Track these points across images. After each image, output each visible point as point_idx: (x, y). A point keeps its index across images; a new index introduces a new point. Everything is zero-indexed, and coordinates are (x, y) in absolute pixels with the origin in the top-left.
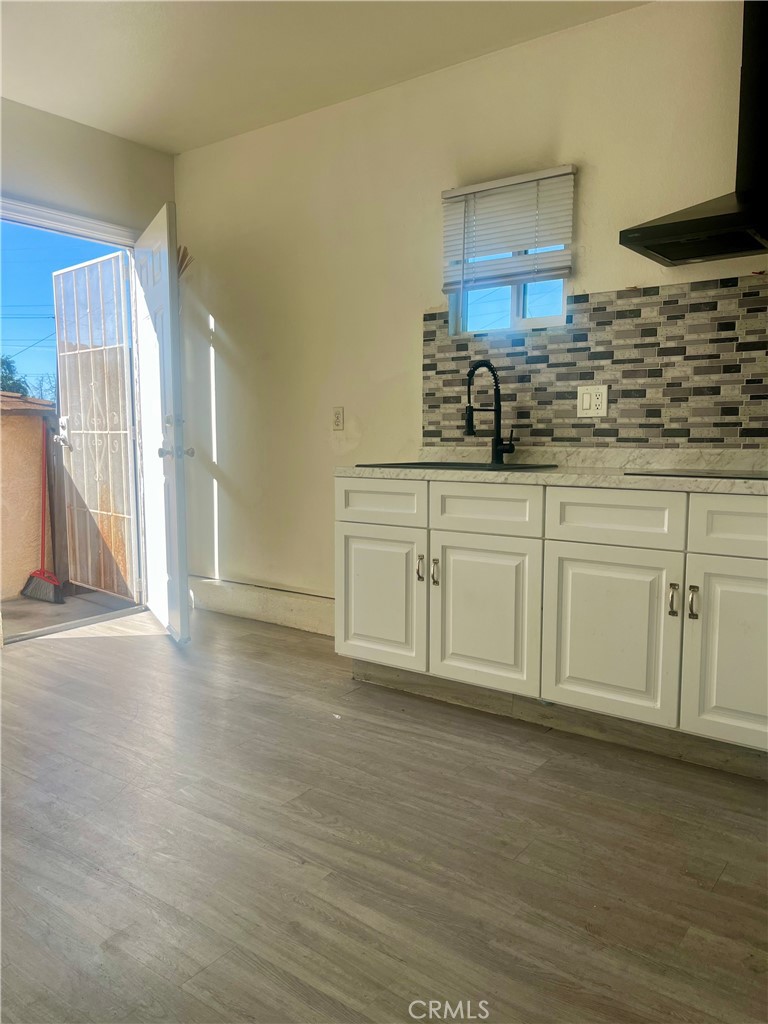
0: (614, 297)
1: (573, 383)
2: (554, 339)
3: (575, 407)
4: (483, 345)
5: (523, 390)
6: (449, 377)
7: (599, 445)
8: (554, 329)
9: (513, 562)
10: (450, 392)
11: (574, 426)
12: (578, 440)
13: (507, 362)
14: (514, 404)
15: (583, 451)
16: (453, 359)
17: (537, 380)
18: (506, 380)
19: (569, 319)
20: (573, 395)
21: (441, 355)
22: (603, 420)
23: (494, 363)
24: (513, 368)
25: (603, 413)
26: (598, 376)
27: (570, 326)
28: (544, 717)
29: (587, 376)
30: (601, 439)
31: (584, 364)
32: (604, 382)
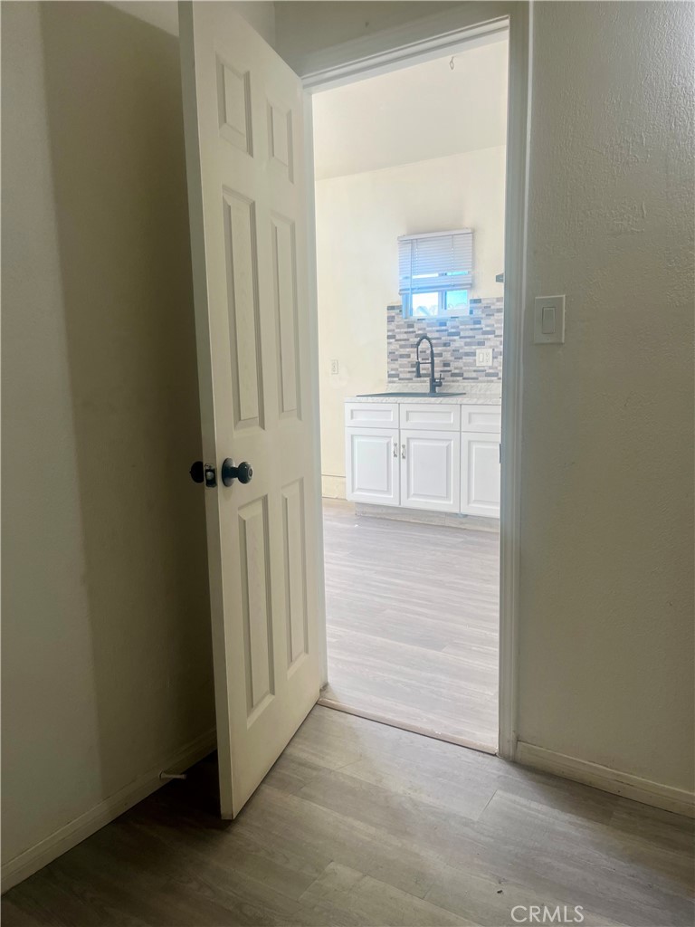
0: (495, 300)
1: (474, 347)
2: (463, 323)
3: (475, 360)
4: (423, 325)
5: (445, 351)
6: (403, 343)
7: (488, 381)
8: (462, 317)
9: (445, 444)
10: (403, 351)
11: (475, 371)
12: (477, 379)
13: (436, 335)
14: (441, 358)
15: (480, 384)
16: (405, 333)
17: (454, 346)
18: (437, 345)
19: (471, 312)
20: (474, 354)
21: (398, 330)
22: (490, 368)
23: (429, 335)
24: (440, 339)
25: (490, 364)
26: (487, 343)
27: (472, 316)
28: (462, 523)
29: (481, 344)
30: (489, 378)
31: (479, 337)
32: (490, 347)
